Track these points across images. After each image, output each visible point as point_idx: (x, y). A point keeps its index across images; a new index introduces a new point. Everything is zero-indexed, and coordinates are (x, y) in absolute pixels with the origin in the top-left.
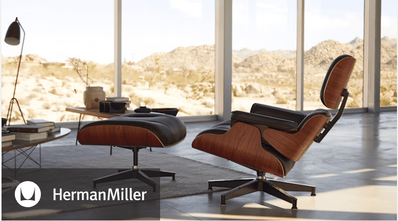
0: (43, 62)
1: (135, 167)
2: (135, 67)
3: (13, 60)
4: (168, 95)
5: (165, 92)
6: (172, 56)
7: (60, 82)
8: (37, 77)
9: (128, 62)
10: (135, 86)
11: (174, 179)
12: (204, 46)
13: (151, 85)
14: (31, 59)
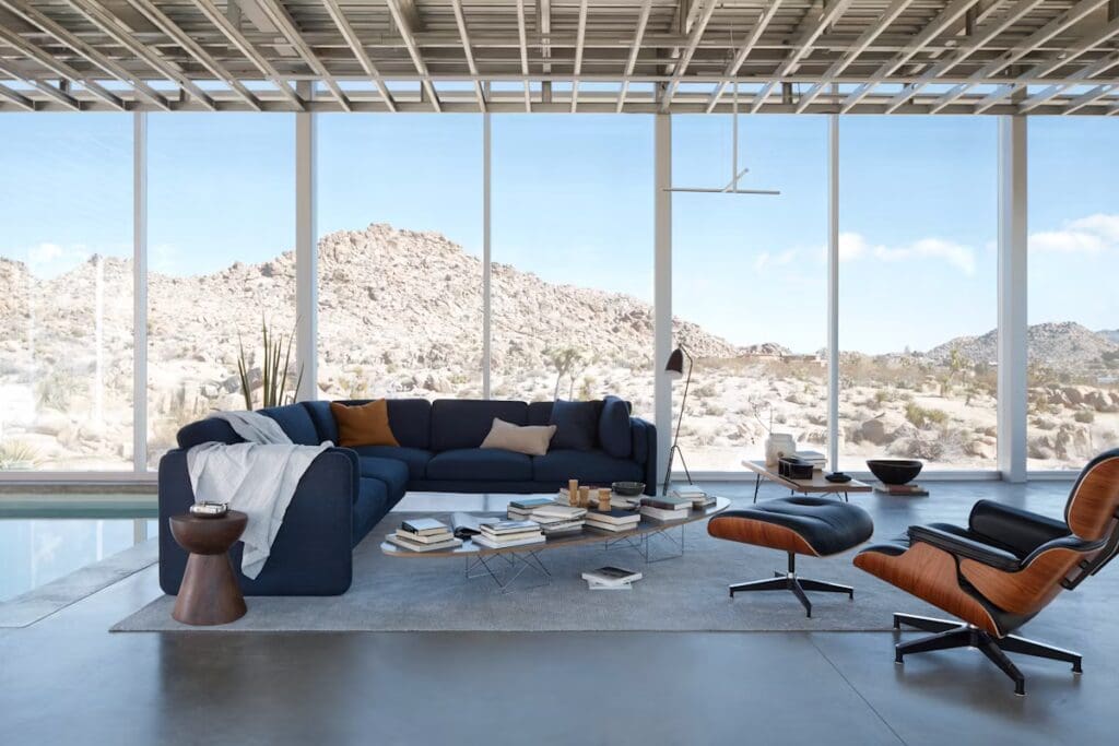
0: (784, 354)
1: (790, 576)
2: (923, 361)
3: (745, 352)
4: (972, 406)
5: (968, 400)
6: (985, 343)
7: (801, 385)
8: (771, 379)
9: (912, 351)
10: (918, 391)
11: (851, 597)
12: (1046, 325)
13: (945, 389)
14: (769, 351)
